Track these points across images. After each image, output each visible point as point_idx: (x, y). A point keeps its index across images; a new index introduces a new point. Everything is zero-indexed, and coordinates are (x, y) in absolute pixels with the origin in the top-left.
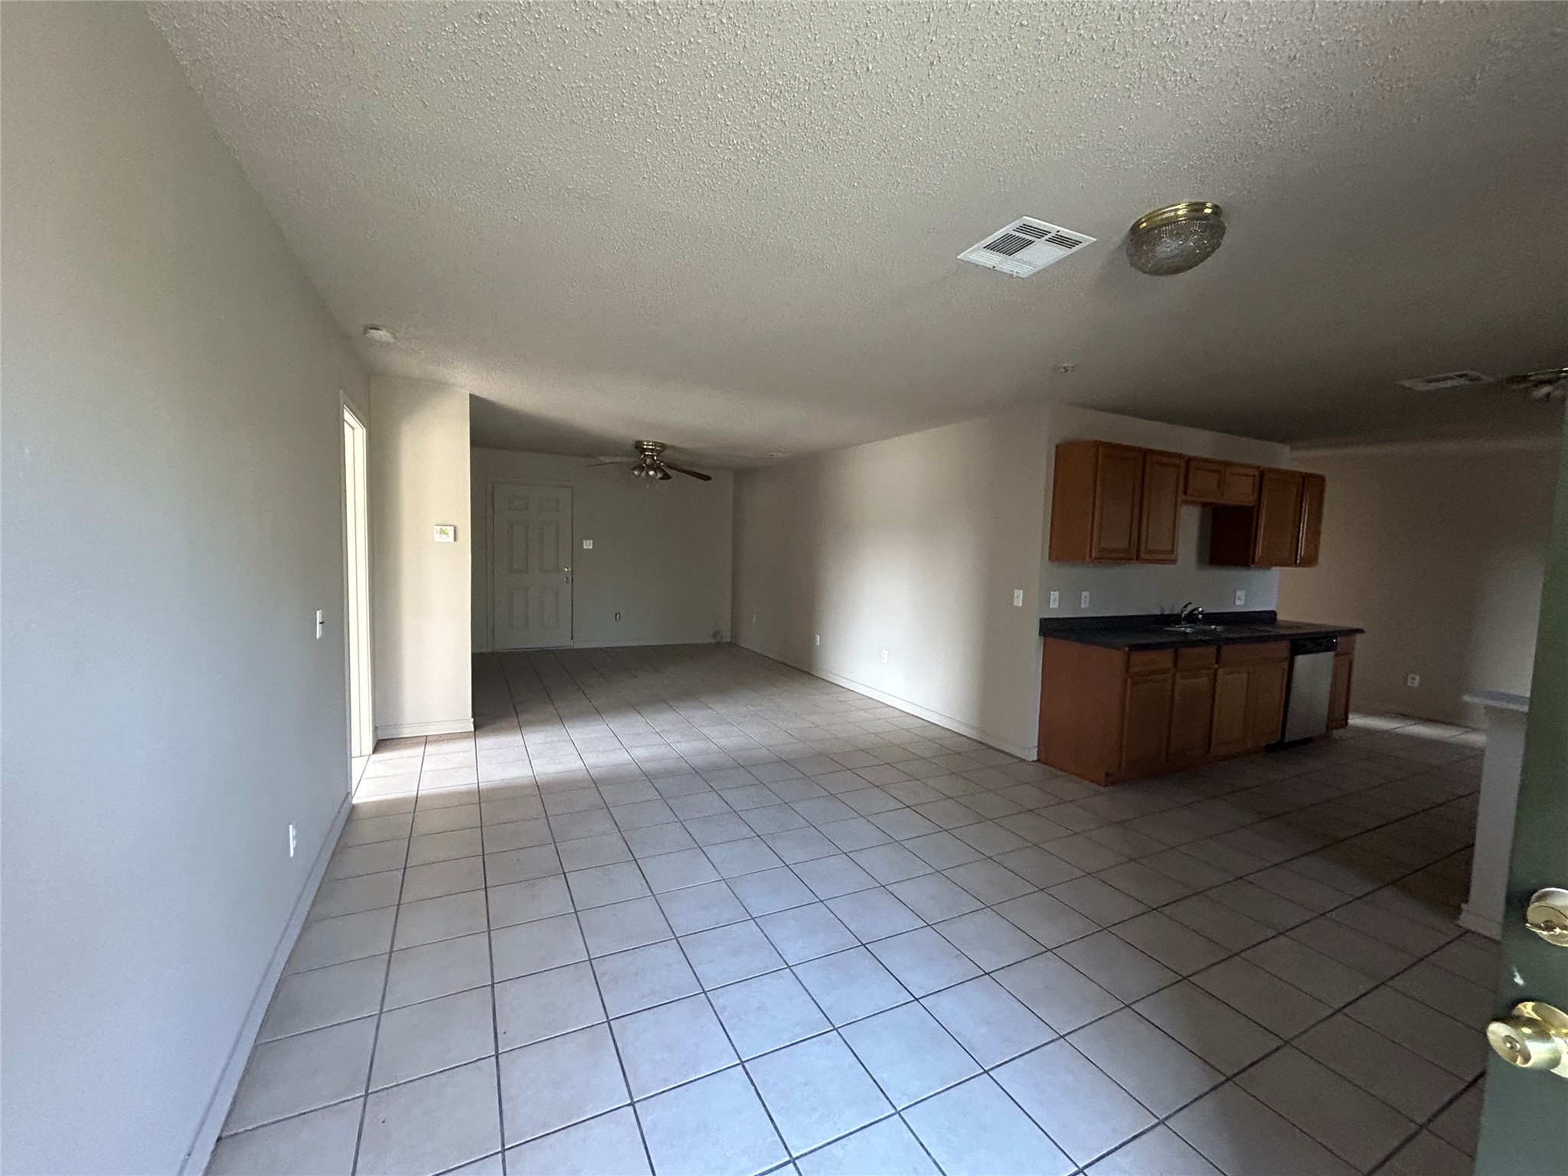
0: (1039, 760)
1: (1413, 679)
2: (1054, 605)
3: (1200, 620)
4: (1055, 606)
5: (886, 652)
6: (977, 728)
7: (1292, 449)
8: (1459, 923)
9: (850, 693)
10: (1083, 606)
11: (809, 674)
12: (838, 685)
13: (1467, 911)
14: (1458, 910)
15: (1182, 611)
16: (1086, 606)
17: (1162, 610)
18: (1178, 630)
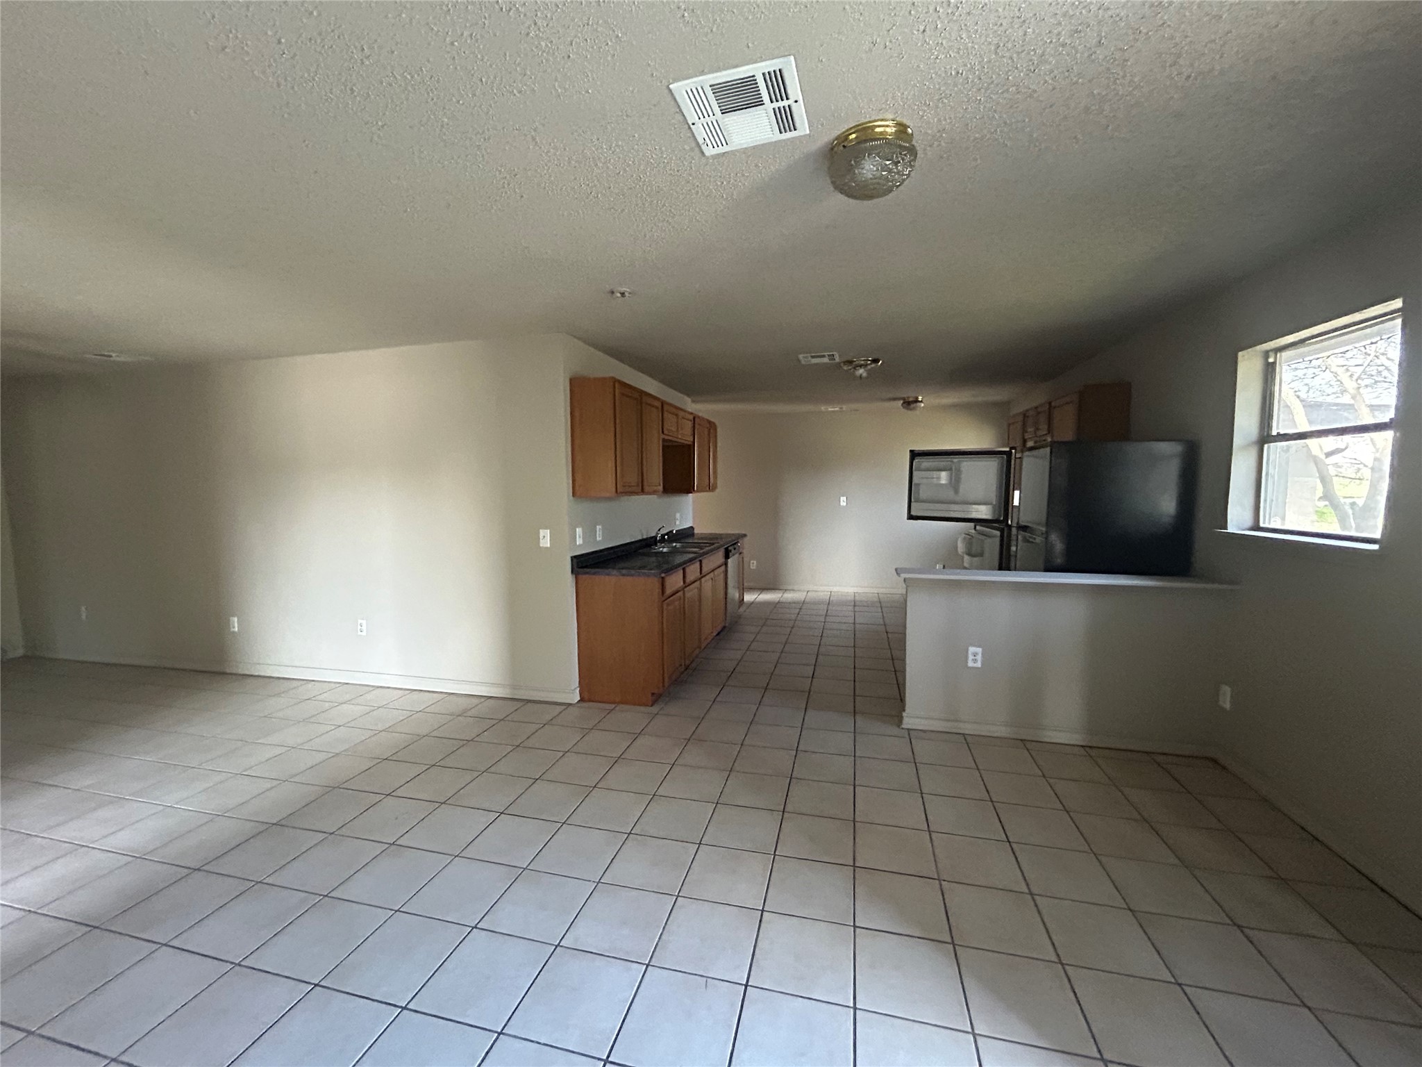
0: (582, 700)
1: (753, 563)
2: (579, 541)
3: (667, 541)
4: (581, 543)
5: (364, 622)
6: (508, 685)
7: (693, 401)
8: (903, 726)
9: (310, 685)
10: (598, 539)
11: (224, 673)
12: (284, 678)
13: (907, 717)
14: (901, 719)
15: (658, 534)
16: (601, 540)
17: (642, 535)
18: (658, 550)
